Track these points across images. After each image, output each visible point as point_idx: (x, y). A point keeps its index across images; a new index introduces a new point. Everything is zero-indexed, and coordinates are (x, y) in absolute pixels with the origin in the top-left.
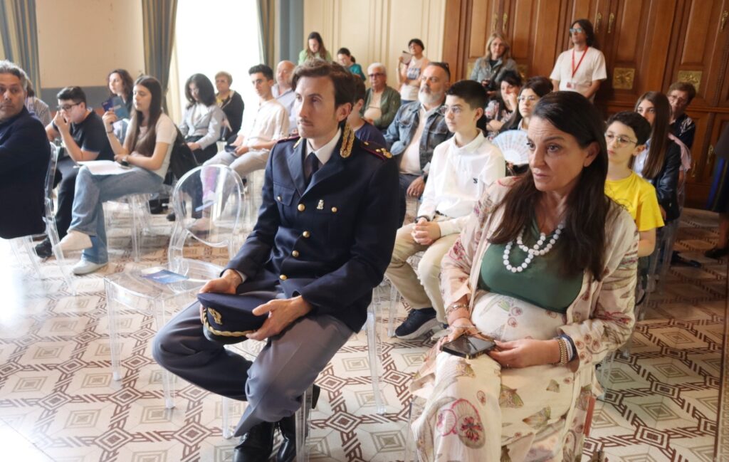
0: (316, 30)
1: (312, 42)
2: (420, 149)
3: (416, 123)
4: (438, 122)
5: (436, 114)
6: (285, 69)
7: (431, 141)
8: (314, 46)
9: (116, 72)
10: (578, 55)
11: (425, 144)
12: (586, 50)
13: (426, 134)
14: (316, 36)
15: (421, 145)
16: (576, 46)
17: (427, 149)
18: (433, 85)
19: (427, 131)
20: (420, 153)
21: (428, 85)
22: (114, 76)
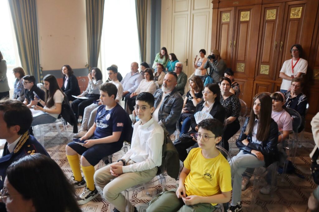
0: (165, 46)
1: (162, 51)
2: (159, 113)
3: (160, 99)
4: (169, 100)
5: (168, 96)
6: (134, 65)
7: (164, 109)
8: (163, 53)
9: (65, 66)
10: (294, 62)
11: (161, 110)
12: (298, 60)
13: (163, 105)
14: (164, 49)
15: (160, 110)
16: (294, 58)
17: (162, 113)
18: (168, 83)
19: (163, 104)
20: (159, 114)
21: (166, 83)
22: (64, 68)
